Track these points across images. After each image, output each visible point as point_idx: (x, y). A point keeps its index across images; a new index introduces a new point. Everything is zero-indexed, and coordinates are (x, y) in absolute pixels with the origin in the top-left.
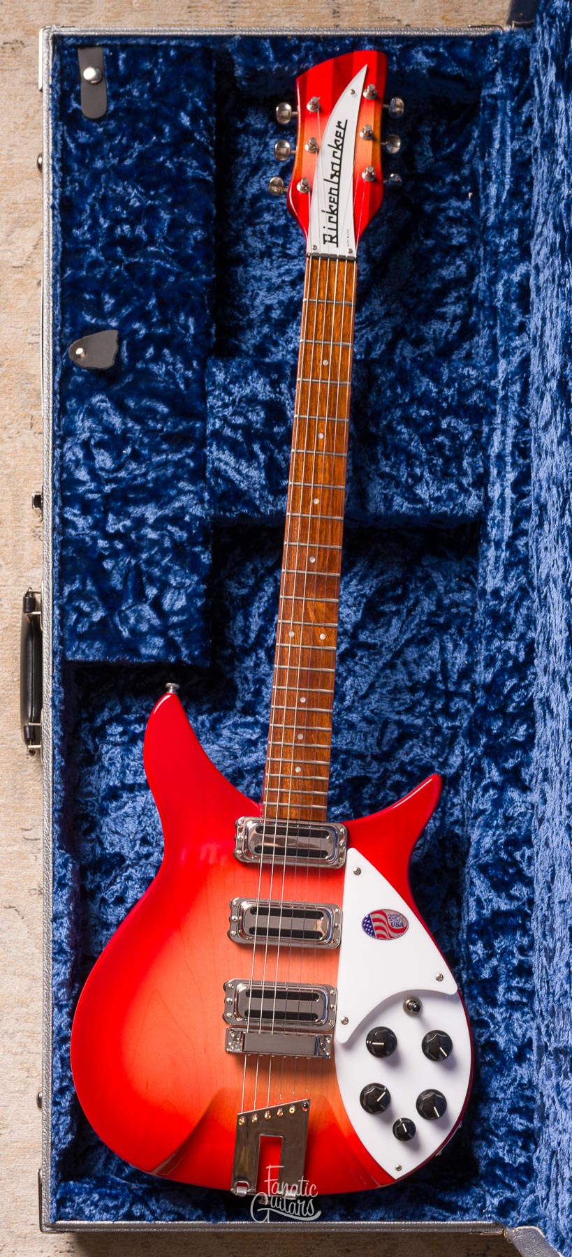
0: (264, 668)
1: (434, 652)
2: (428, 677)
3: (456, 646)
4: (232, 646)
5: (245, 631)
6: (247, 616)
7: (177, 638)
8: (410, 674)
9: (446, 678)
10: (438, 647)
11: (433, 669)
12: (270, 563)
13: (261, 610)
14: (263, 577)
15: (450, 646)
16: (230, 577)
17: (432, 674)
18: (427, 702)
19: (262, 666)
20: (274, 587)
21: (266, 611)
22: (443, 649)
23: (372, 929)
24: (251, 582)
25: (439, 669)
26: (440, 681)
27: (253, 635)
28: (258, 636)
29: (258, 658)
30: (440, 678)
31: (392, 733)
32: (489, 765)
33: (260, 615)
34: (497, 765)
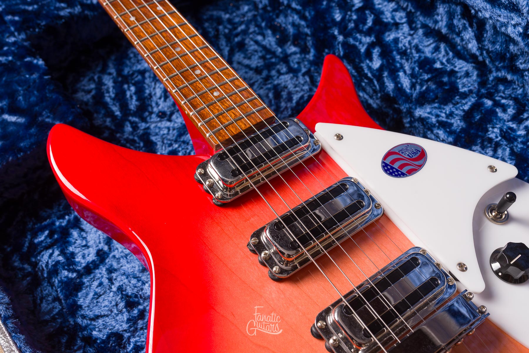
0: (143, 125)
1: (253, 47)
2: (261, 61)
3: (264, 36)
4: (107, 128)
5: (110, 114)
6: (105, 105)
7: (47, 120)
8: (248, 67)
9: (274, 54)
10: (252, 43)
11: (260, 54)
12: (99, 69)
13: (113, 96)
14: (100, 79)
15: (259, 38)
16: (76, 91)
17: (263, 58)
18: (274, 73)
19: (139, 125)
20: (112, 78)
21: (117, 95)
22: (257, 42)
23: (397, 171)
24: (93, 86)
25: (264, 52)
26: (271, 58)
27: (118, 113)
28: (121, 112)
29: (132, 123)
30: (268, 56)
31: (267, 96)
32: (355, 39)
33: (114, 99)
34: (361, 32)
